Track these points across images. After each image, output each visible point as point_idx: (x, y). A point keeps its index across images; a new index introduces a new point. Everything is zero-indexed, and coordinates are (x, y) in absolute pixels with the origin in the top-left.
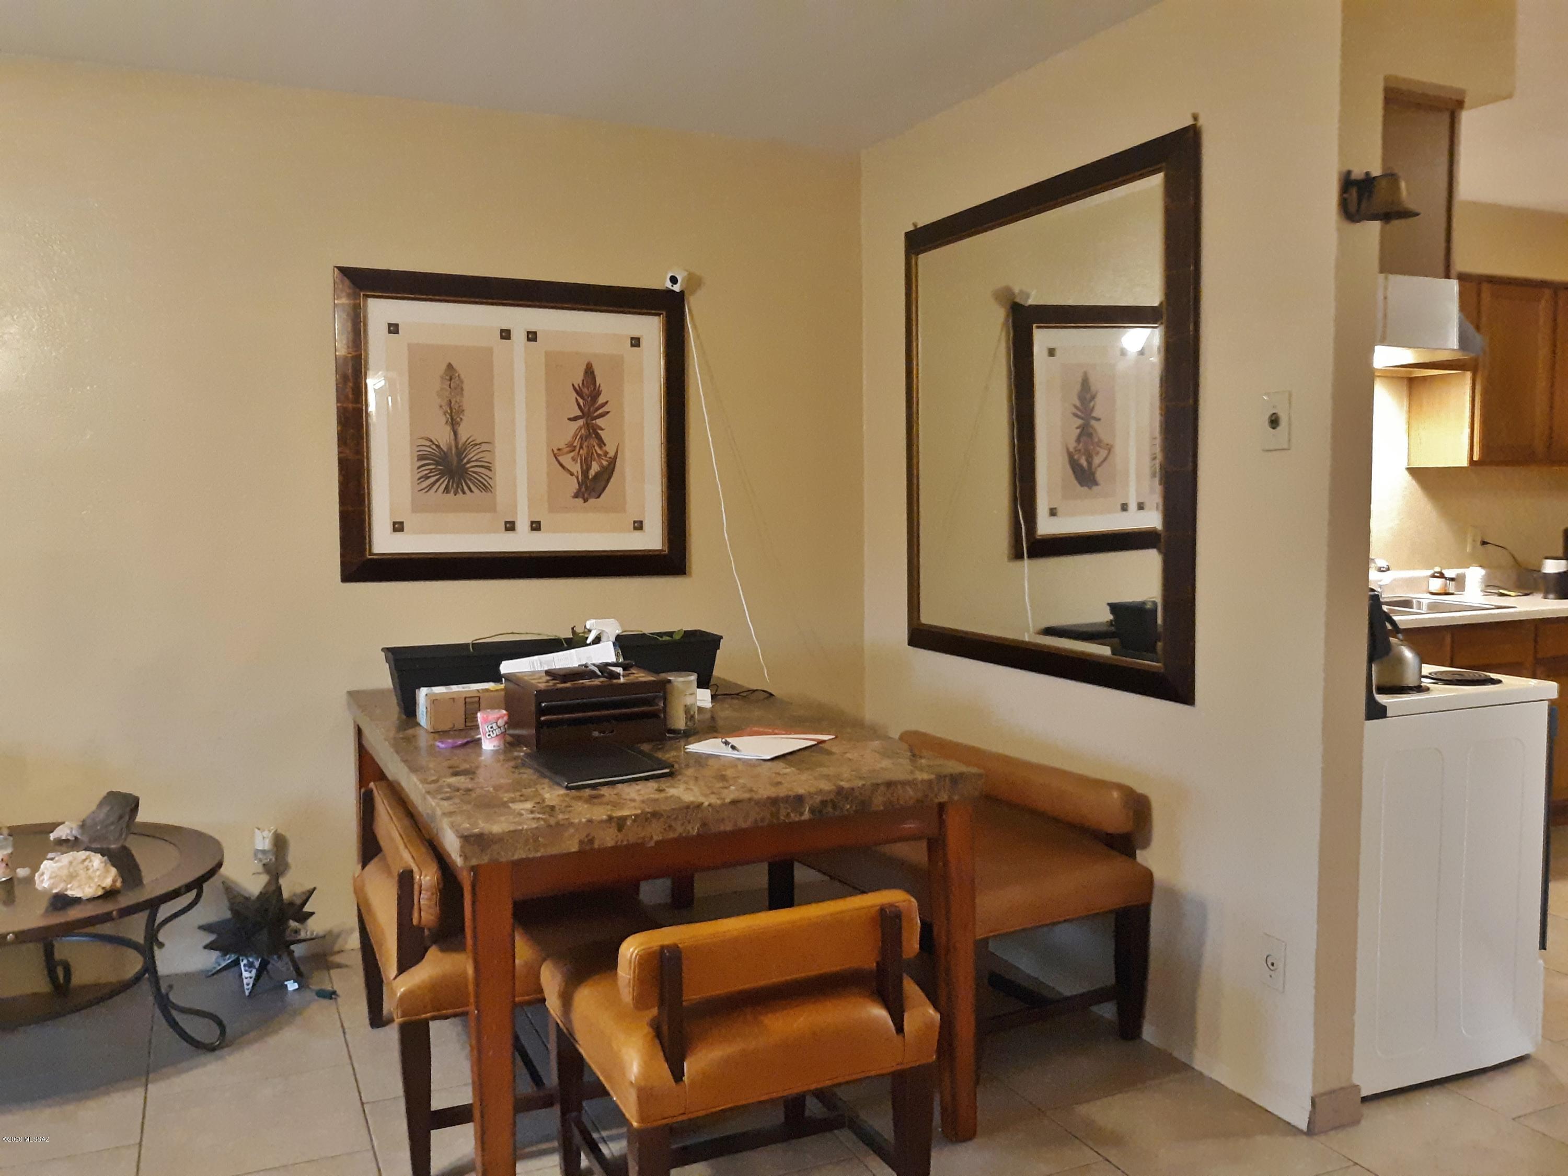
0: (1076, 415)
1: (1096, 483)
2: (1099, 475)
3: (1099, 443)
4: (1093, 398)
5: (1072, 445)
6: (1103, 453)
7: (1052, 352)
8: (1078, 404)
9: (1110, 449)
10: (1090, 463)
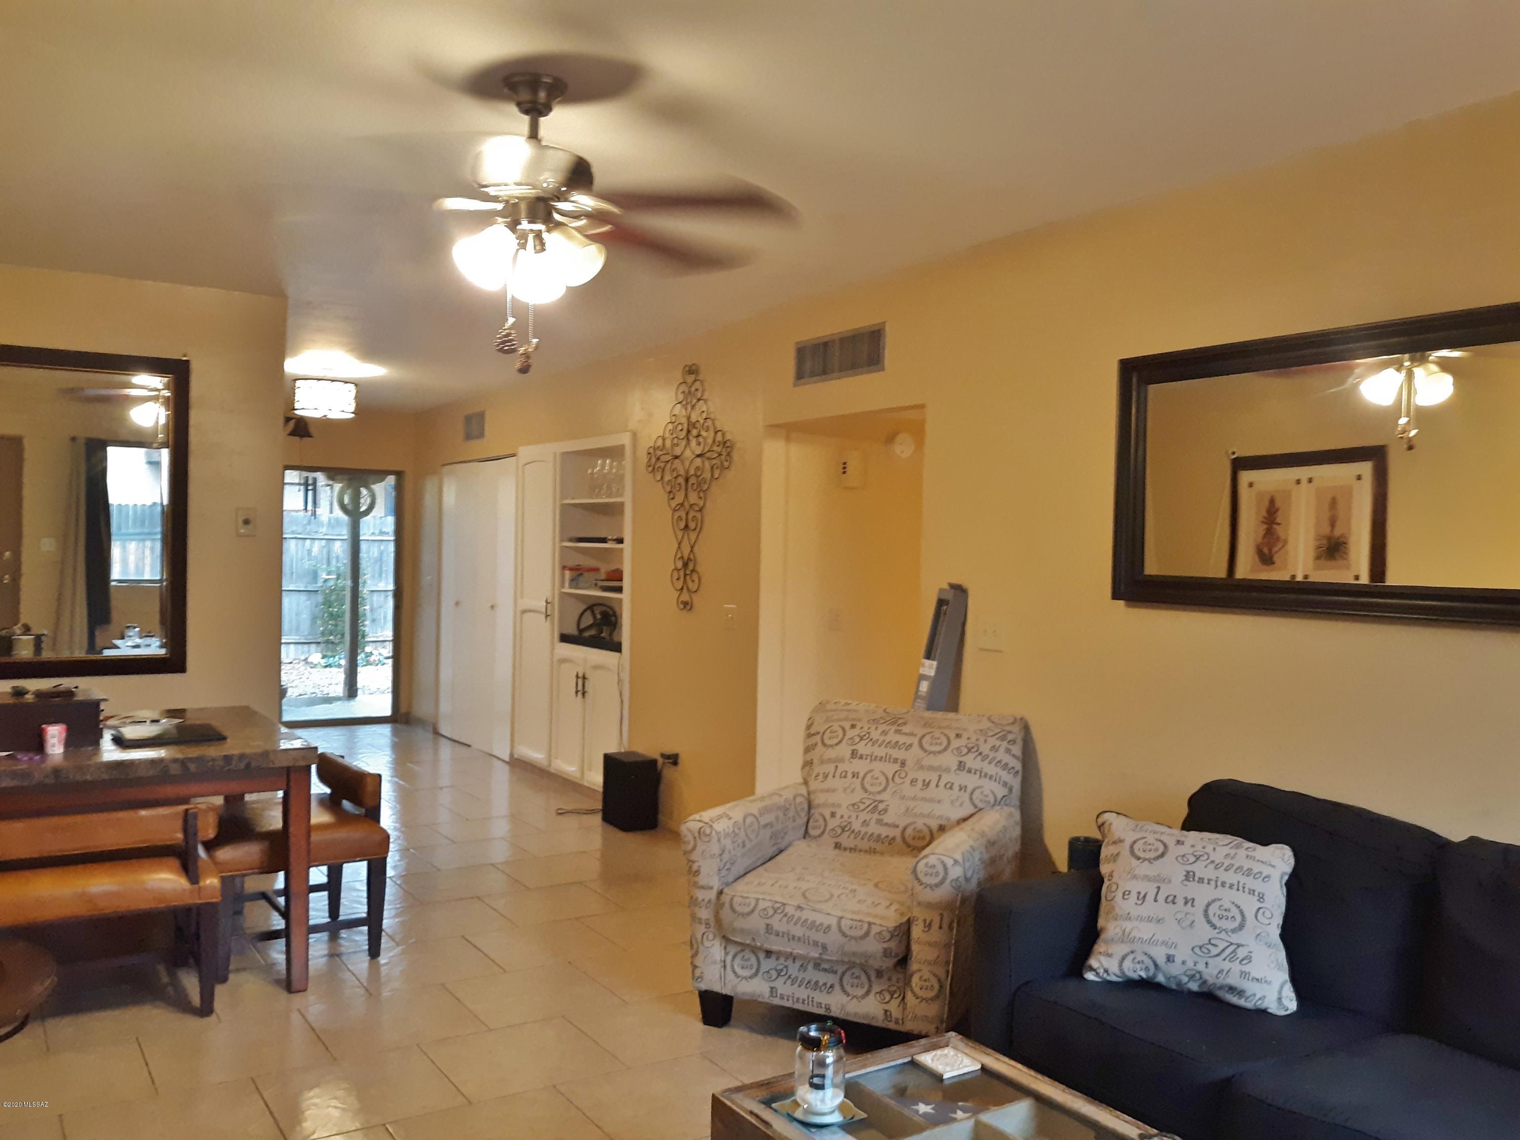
0: (1263, 522)
1: (1273, 563)
2: (1276, 558)
3: (1278, 539)
4: (1277, 510)
5: (1260, 540)
6: (1280, 545)
7: (1251, 485)
8: (1266, 515)
9: (1286, 542)
10: (1270, 550)
